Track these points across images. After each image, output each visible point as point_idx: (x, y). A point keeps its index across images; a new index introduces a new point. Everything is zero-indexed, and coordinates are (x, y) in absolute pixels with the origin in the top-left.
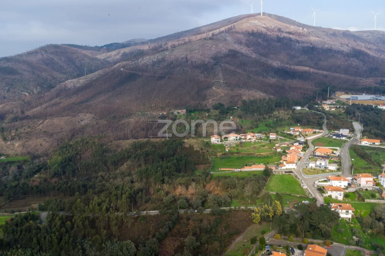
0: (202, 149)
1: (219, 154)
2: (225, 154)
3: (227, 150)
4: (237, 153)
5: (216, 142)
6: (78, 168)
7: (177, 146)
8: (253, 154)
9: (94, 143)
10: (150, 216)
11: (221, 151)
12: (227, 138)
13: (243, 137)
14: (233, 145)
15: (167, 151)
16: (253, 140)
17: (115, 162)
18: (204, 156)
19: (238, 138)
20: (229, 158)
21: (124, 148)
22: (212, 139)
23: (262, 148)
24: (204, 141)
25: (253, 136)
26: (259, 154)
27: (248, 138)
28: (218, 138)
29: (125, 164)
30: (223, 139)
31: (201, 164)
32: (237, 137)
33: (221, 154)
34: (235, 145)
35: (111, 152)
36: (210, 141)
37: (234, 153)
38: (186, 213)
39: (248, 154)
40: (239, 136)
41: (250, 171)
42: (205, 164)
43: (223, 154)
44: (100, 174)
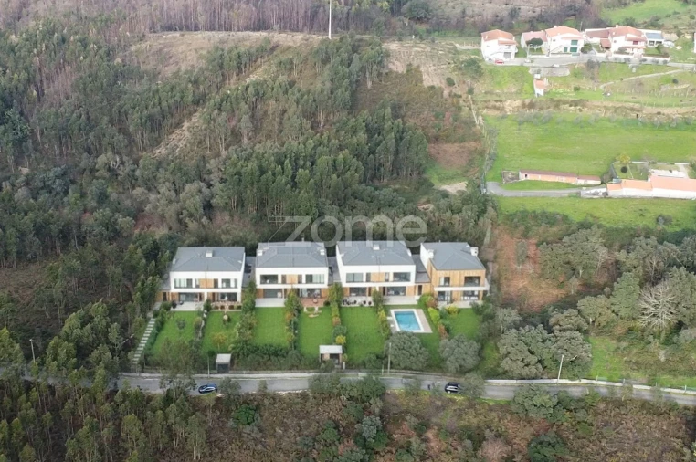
0: (450, 82)
1: (511, 105)
2: (532, 105)
3: (539, 91)
4: (575, 103)
5: (501, 57)
6: (32, 131)
7: (363, 69)
8: (632, 109)
9: (84, 42)
10: (275, 398)
11: (519, 92)
12: (537, 42)
13: (596, 40)
14: (560, 73)
15: (328, 85)
16: (636, 54)
17: (151, 118)
18: (460, 109)
19: (580, 45)
20: (549, 120)
21: (183, 68)
22: (484, 44)
23: (668, 87)
24: (456, 52)
25: (636, 42)
26: (655, 110)
27: (615, 47)
28: (509, 44)
29: (186, 125)
30: (523, 44)
31: (448, 139)
32: (575, 42)
33: (518, 103)
34: (568, 73)
35: (141, 78)
36: (478, 52)
37: (565, 103)
38: (413, 392)
39: (616, 109)
40: (583, 37)
41: (642, 199)
42: (462, 140)
43: (524, 105)
44: (102, 159)
